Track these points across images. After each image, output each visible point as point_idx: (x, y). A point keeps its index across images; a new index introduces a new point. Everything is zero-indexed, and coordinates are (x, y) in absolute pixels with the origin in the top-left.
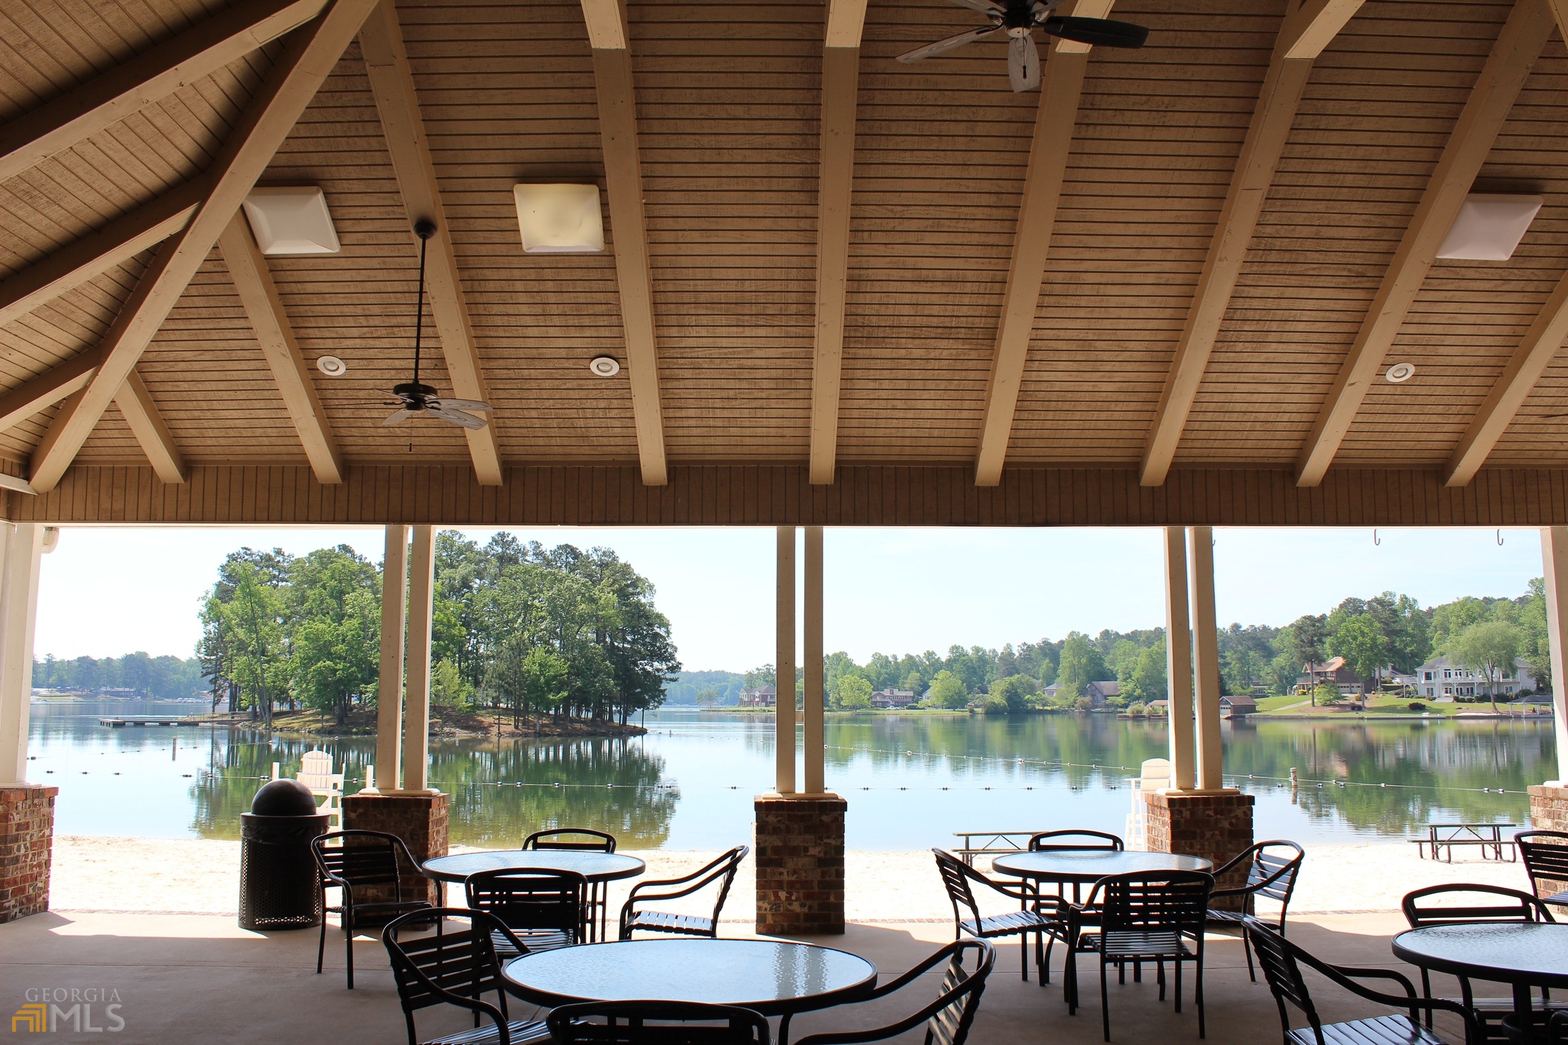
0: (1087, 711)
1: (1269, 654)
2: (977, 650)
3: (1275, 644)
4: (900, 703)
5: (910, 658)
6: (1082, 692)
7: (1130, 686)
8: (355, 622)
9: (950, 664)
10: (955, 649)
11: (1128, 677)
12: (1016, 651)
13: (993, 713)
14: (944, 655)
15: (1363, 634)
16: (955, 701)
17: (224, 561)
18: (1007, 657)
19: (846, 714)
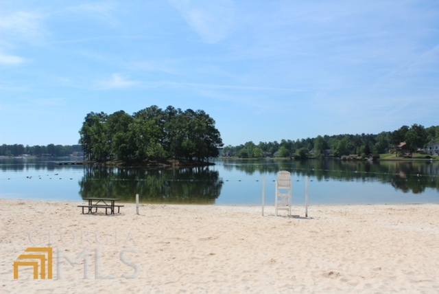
0: (323, 158)
1: (375, 142)
2: (289, 141)
3: (376, 139)
4: (268, 155)
5: (270, 143)
6: (322, 152)
7: (335, 151)
8: (131, 132)
9: (282, 145)
10: (283, 140)
11: (335, 148)
12: (300, 141)
13: (297, 158)
14: (279, 142)
15: (412, 135)
16: (285, 155)
17: (86, 116)
18: (298, 142)
19: (255, 159)
